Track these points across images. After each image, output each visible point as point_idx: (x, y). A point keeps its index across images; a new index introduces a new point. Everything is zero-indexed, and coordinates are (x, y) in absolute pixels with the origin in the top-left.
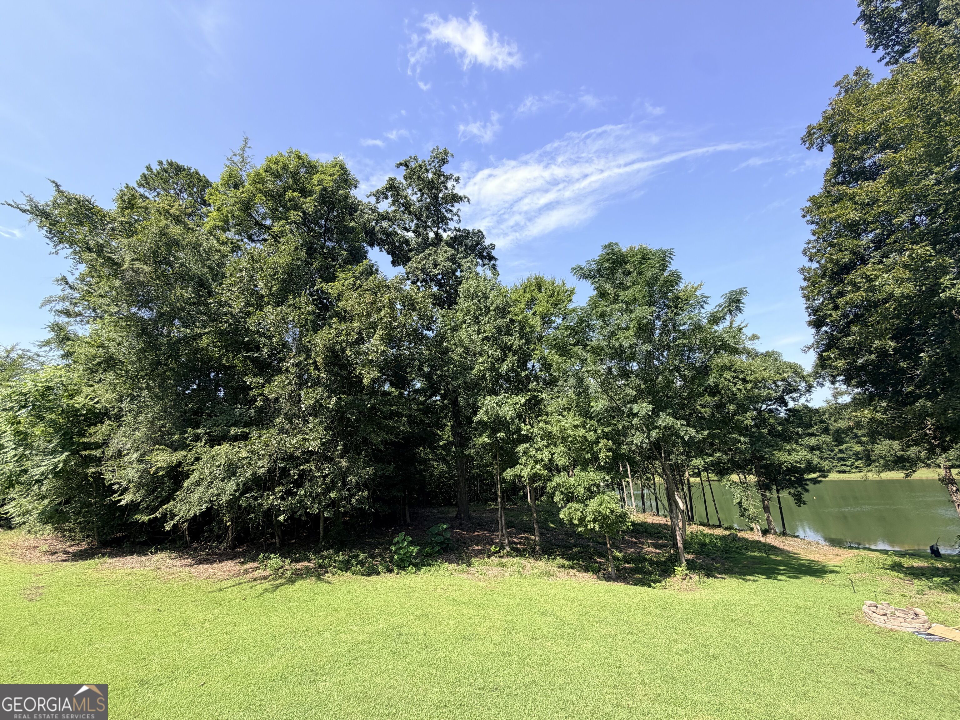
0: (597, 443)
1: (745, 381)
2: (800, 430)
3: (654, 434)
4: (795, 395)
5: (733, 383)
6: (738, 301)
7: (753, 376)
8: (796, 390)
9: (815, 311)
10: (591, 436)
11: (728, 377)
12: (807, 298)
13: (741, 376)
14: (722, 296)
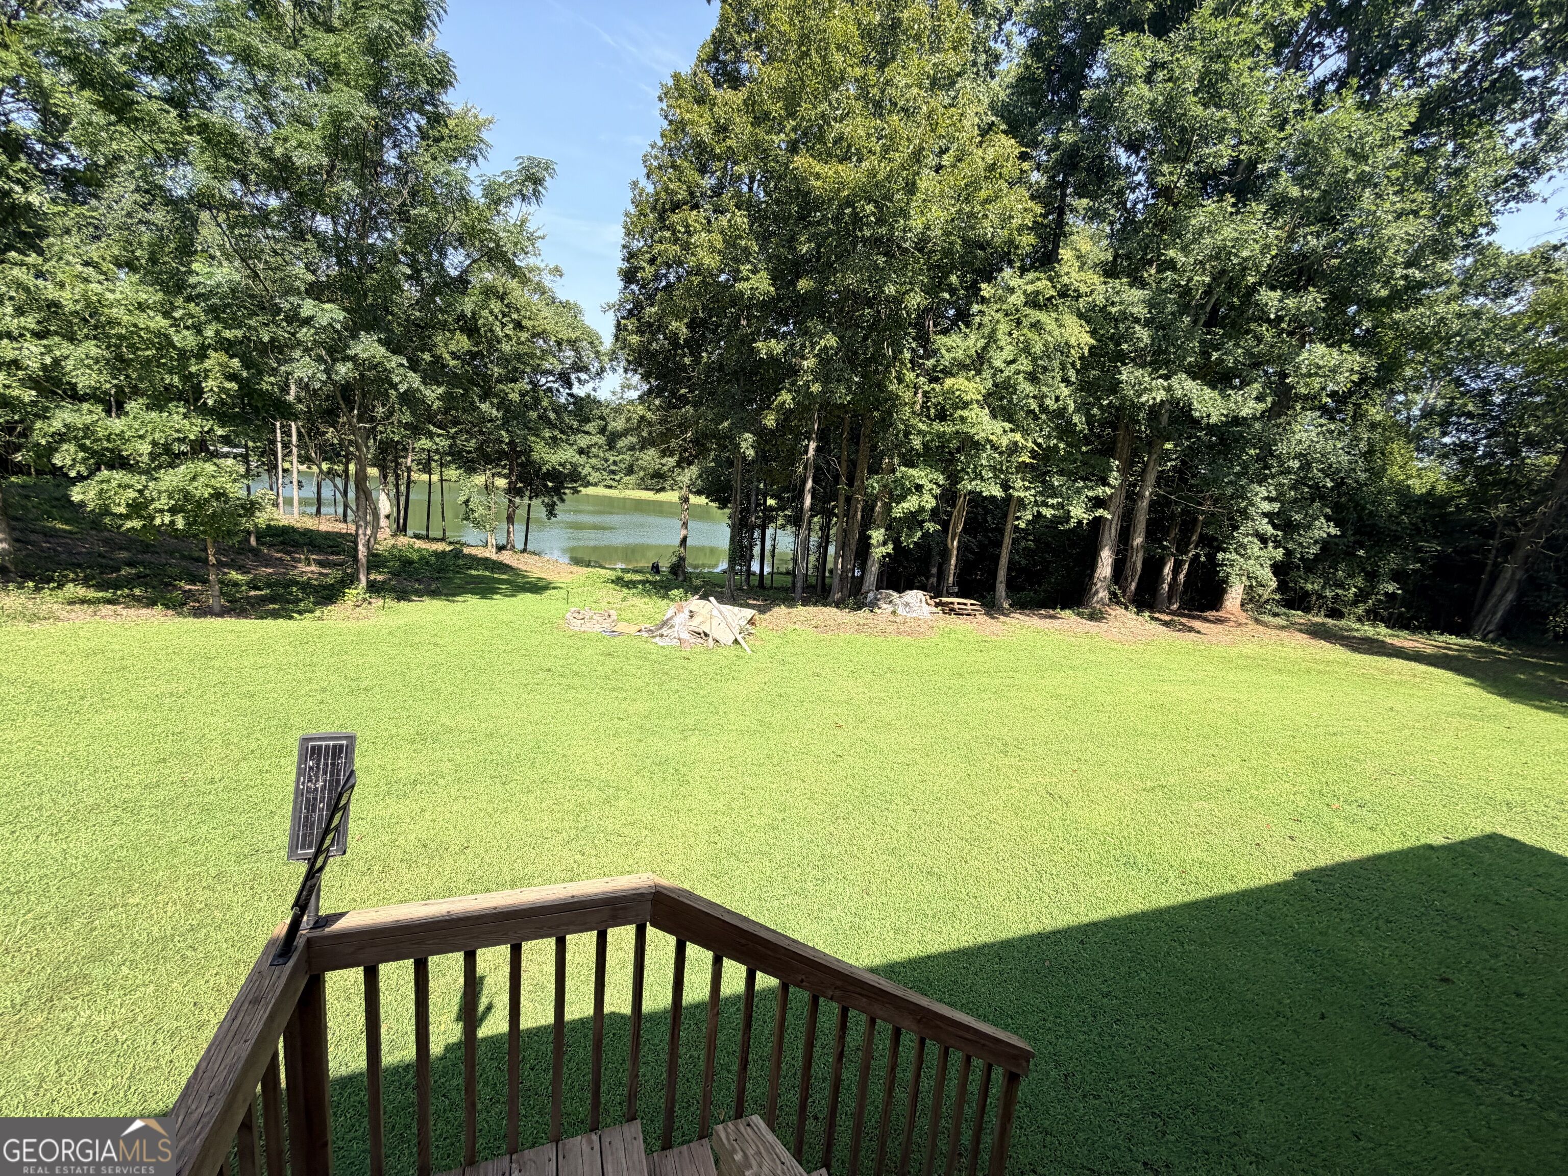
0: (202, 355)
1: (518, 326)
2: (576, 424)
3: (343, 370)
4: (583, 376)
5: (502, 323)
6: (537, 181)
7: (531, 323)
8: (585, 369)
9: (631, 256)
10: (184, 338)
11: (496, 311)
12: (628, 233)
13: (515, 316)
14: (517, 158)
